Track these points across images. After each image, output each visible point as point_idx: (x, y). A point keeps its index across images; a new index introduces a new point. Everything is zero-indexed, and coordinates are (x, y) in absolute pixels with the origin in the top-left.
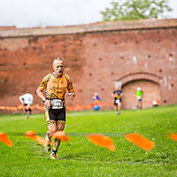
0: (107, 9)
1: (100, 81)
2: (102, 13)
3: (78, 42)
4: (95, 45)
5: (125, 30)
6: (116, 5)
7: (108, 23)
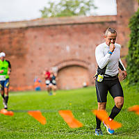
0: (45, 8)
1: (39, 66)
2: (41, 11)
3: (22, 35)
4: (35, 37)
5: (61, 25)
6: (52, 5)
7: (46, 19)
